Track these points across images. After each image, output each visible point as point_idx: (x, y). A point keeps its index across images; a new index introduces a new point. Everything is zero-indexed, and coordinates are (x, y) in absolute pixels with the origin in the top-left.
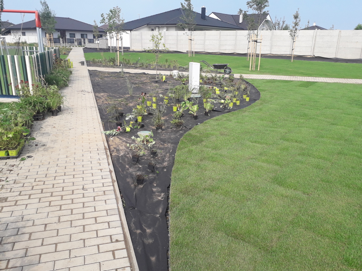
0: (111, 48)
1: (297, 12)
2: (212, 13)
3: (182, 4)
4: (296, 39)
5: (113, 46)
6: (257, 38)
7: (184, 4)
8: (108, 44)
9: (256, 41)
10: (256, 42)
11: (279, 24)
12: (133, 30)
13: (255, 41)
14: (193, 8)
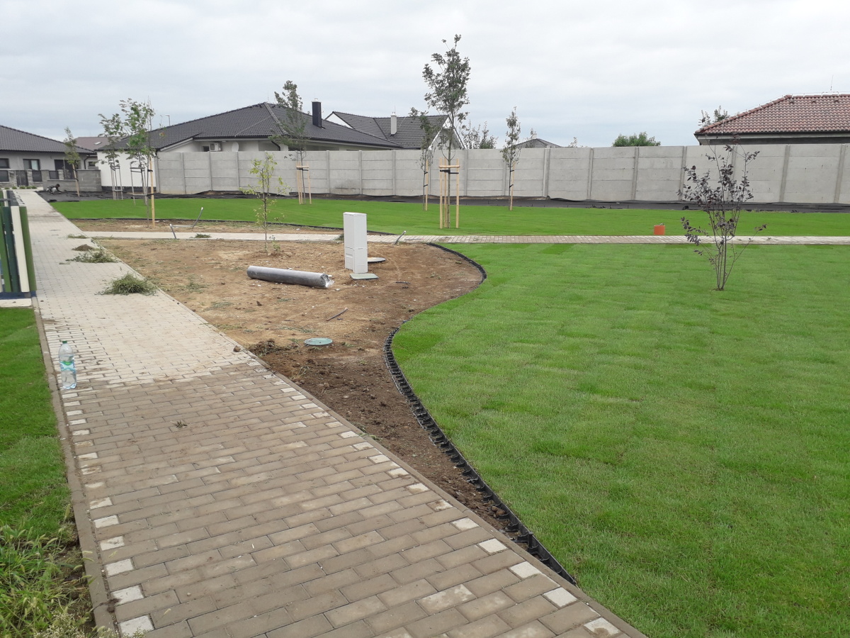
0: (114, 190)
1: (513, 114)
2: (333, 114)
3: (277, 96)
4: (516, 166)
5: (119, 185)
6: (449, 164)
7: (281, 96)
8: (100, 182)
9: (449, 171)
10: (447, 174)
11: (476, 136)
12: (161, 150)
13: (445, 171)
14: (302, 103)
